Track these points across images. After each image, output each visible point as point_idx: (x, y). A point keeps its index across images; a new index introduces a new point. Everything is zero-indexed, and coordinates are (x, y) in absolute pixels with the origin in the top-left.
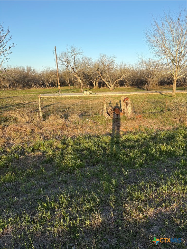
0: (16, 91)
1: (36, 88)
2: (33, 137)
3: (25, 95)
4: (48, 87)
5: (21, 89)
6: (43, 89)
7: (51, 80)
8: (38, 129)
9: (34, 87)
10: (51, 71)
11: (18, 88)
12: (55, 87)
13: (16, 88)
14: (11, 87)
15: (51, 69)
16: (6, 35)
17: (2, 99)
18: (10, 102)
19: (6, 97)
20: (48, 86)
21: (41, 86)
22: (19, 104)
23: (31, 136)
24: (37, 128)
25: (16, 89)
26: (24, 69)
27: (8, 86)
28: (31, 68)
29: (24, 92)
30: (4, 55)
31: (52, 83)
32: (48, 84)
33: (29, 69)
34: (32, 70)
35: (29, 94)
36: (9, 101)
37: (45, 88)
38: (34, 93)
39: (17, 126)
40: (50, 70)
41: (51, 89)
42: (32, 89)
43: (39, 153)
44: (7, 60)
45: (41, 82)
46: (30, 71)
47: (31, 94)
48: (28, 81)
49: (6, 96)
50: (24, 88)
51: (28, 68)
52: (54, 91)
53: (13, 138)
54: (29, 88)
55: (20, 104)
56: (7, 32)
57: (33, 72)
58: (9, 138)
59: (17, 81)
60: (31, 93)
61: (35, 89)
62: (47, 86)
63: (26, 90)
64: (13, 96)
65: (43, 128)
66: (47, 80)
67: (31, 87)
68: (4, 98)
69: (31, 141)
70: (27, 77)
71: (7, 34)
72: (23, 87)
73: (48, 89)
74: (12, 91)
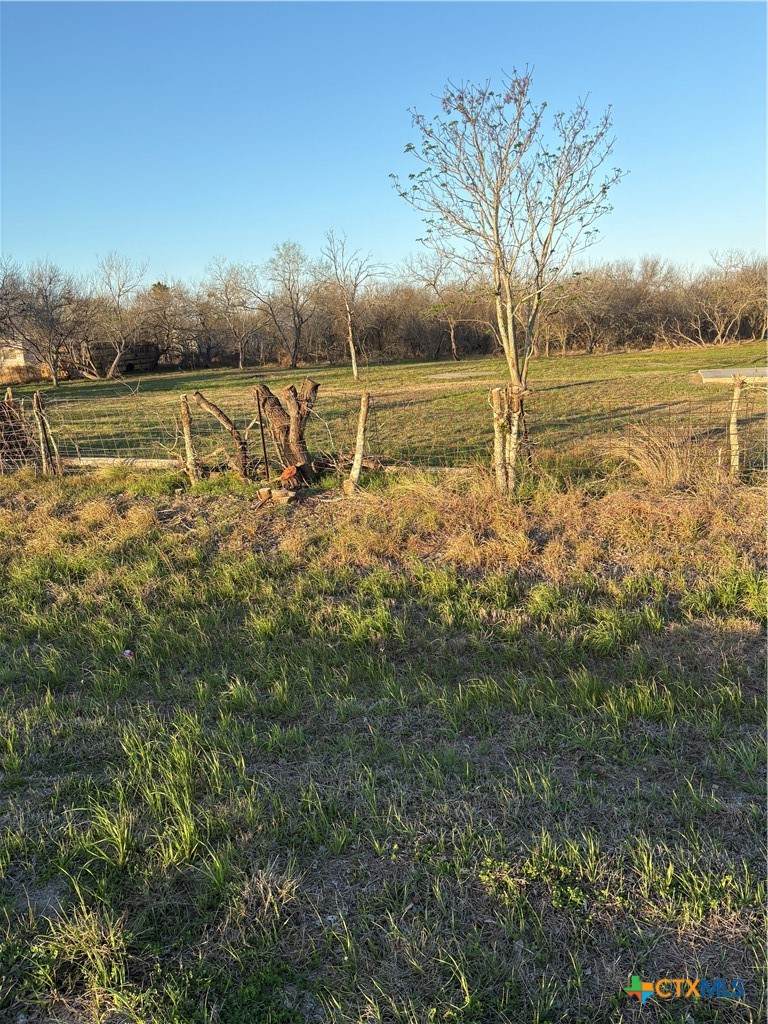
0: (592, 361)
1: (673, 346)
2: (707, 550)
3: (637, 376)
4: (726, 341)
5: (610, 350)
6: (702, 349)
7: (739, 310)
8: (726, 520)
9: (662, 340)
10: (746, 270)
11: (597, 350)
12: (758, 338)
13: (591, 348)
14: (575, 346)
15: (749, 261)
16: (595, 139)
17: (552, 392)
18: (581, 400)
19: (563, 384)
20: (723, 337)
21: (693, 335)
22: (615, 411)
23: (698, 548)
24: (719, 513)
25: (591, 352)
26: (631, 271)
27: (563, 339)
28: (661, 264)
29: (626, 362)
30: (581, 219)
31: (745, 320)
32: (726, 328)
33: (650, 269)
34: (664, 271)
35: (646, 370)
36: (578, 397)
37: (708, 345)
38: (666, 369)
39: (638, 497)
40: (740, 266)
41: (735, 348)
42: (655, 349)
43: (748, 623)
44: (590, 238)
45: (696, 320)
46: (654, 274)
47: (656, 373)
48: (642, 318)
49: (564, 380)
50: (621, 347)
51: (645, 265)
52: (754, 357)
53: (624, 545)
54: (644, 348)
55: (624, 412)
56: (600, 130)
57: (666, 279)
58: (608, 543)
59: (599, 321)
60: (655, 365)
61: (665, 350)
62: (719, 337)
63: (632, 354)
64: (588, 380)
65: (747, 519)
66: (724, 310)
67: (649, 340)
68: (559, 387)
69: (699, 566)
70: (638, 301)
71: (602, 134)
72: (620, 342)
73: (723, 347)
74: (579, 362)
